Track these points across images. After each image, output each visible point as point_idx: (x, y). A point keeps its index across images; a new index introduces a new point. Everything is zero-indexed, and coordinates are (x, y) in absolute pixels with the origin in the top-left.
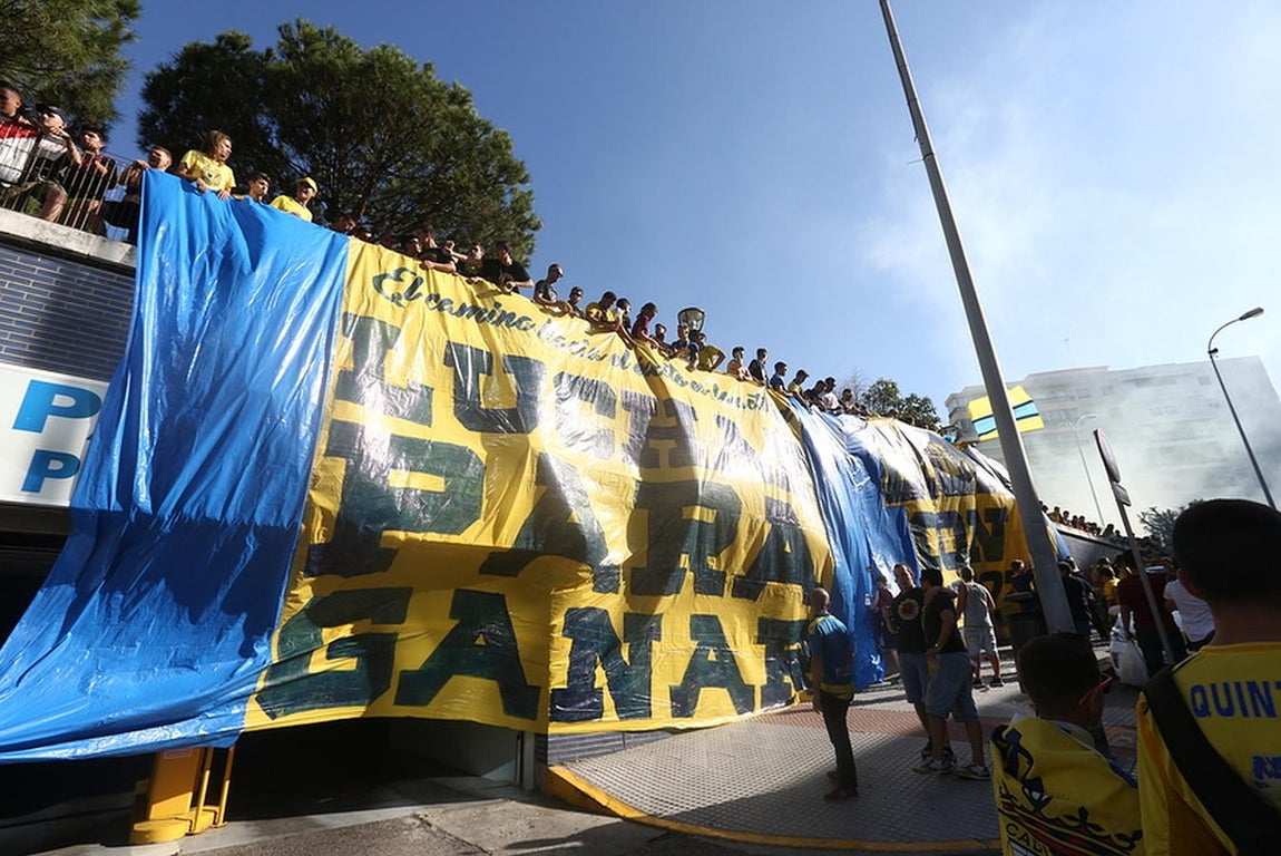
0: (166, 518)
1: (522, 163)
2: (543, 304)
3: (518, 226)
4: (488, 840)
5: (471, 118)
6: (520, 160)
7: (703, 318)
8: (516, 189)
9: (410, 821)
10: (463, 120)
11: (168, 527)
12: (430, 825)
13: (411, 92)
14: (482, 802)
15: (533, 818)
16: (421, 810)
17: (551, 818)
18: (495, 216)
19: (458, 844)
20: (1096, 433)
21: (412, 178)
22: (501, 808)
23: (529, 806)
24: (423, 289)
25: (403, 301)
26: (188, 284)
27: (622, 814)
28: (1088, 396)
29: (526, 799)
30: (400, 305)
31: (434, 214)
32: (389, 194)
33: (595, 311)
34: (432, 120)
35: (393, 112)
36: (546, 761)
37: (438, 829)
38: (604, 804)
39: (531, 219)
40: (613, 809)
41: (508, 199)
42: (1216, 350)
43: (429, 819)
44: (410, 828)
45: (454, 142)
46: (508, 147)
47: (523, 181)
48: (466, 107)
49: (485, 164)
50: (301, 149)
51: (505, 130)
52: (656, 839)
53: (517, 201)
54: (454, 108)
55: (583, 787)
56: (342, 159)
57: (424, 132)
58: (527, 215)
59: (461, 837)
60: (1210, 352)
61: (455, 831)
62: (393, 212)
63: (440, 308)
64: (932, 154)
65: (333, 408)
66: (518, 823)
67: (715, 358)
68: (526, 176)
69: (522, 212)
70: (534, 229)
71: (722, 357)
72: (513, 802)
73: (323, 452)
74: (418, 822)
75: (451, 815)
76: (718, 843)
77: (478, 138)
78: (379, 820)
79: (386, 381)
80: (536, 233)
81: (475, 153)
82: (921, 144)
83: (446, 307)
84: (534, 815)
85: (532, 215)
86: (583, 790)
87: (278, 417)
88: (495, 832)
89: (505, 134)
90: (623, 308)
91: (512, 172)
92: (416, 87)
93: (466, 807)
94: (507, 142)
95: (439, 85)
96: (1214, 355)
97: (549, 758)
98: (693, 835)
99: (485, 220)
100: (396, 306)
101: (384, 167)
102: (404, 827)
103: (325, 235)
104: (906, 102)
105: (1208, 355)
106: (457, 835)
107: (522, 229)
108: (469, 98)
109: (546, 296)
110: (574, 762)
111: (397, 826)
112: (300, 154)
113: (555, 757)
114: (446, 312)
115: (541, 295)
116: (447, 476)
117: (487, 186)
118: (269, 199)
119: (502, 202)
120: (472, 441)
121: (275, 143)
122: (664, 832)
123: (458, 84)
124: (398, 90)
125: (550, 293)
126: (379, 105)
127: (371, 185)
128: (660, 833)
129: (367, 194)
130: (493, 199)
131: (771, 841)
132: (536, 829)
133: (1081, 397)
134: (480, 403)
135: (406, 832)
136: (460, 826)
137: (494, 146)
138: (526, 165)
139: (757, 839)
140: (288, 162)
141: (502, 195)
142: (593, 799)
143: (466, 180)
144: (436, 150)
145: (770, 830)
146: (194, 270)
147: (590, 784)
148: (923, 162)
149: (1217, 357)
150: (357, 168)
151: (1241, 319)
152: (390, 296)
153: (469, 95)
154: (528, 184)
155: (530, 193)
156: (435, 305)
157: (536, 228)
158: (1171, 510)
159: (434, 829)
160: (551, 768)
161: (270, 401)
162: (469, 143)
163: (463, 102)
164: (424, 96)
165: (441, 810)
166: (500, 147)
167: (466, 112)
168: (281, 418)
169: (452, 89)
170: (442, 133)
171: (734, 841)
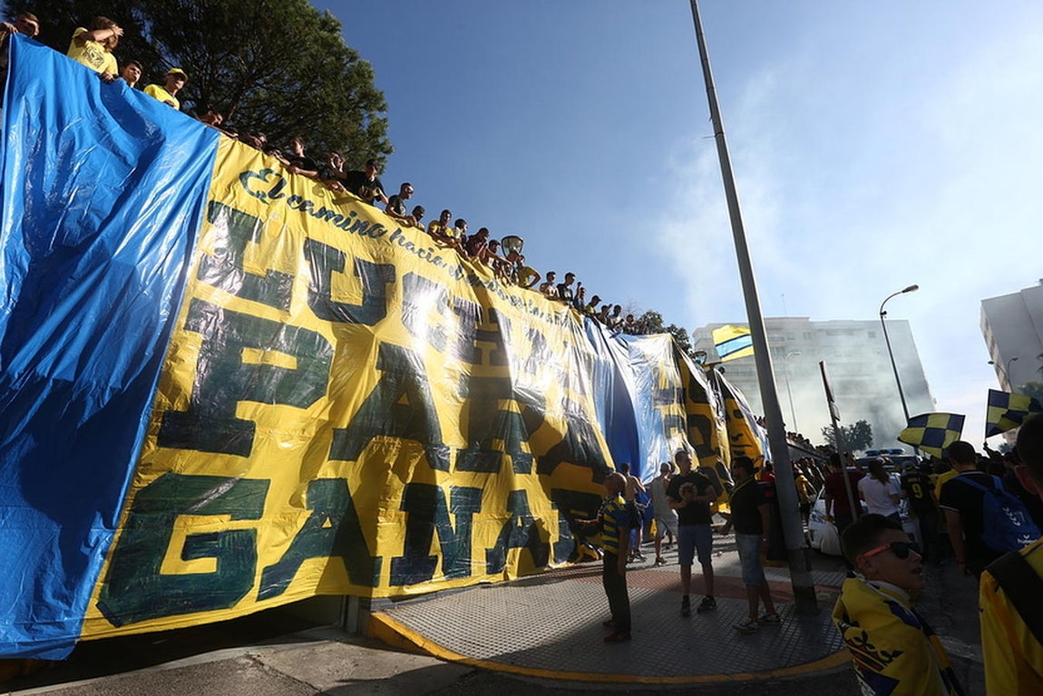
0: (16, 376)
1: (381, 93)
2: (395, 216)
3: (373, 147)
4: (317, 677)
5: (340, 45)
6: (381, 91)
7: (522, 245)
8: (373, 115)
9: (244, 661)
10: (332, 45)
11: (18, 384)
12: (263, 665)
13: (286, 12)
14: (312, 643)
15: (357, 657)
16: (253, 651)
17: (373, 657)
18: (353, 136)
19: (289, 682)
20: (821, 364)
21: (280, 92)
22: (327, 648)
23: (352, 647)
24: (286, 190)
25: (267, 199)
26: (54, 154)
27: (435, 654)
28: (793, 339)
29: (351, 640)
30: (264, 202)
31: (297, 127)
32: (257, 103)
33: (436, 228)
34: (303, 42)
35: (267, 28)
36: (369, 608)
37: (270, 667)
38: (421, 645)
39: (384, 143)
40: (428, 649)
41: (366, 123)
42: (885, 313)
43: (261, 659)
44: (243, 667)
45: (322, 66)
46: (370, 77)
47: (381, 109)
48: (335, 35)
49: (348, 89)
50: (175, 47)
51: (368, 62)
52: (466, 675)
53: (374, 125)
54: (324, 33)
55: (402, 631)
56: (213, 64)
57: (296, 51)
58: (381, 140)
59: (292, 675)
60: (881, 314)
61: (287, 670)
62: (260, 119)
63: (302, 208)
64: (722, 133)
65: (195, 287)
66: (344, 662)
67: (532, 278)
68: (384, 105)
69: (377, 136)
70: (385, 153)
71: (538, 278)
72: (338, 643)
73: (183, 326)
74: (251, 662)
75: (282, 655)
76: (519, 678)
77: (345, 65)
78: (214, 660)
79: (245, 269)
80: (387, 156)
81: (340, 77)
82: (714, 124)
83: (307, 208)
84: (357, 655)
85: (386, 140)
86: (402, 633)
87: (140, 289)
88: (323, 670)
89: (367, 65)
90: (461, 227)
91: (371, 99)
92: (292, 9)
93: (295, 649)
94: (370, 72)
95: (312, 11)
96: (884, 316)
97: (372, 605)
98: (497, 672)
99: (344, 138)
100: (260, 201)
101: (253, 78)
102: (238, 667)
103: (198, 127)
104: (705, 89)
105: (879, 316)
106: (289, 673)
107: (377, 152)
108: (339, 27)
109: (398, 210)
110: (394, 608)
111: (231, 665)
112: (173, 53)
113: (377, 605)
114: (307, 212)
115: (392, 209)
116: (298, 355)
117: (350, 109)
118: (140, 86)
119: (360, 125)
120: (324, 328)
121: (149, 39)
122: (474, 669)
123: (329, 13)
124: (275, 8)
125: (401, 207)
126: (256, 18)
127: (241, 92)
128: (471, 669)
129: (236, 99)
130: (353, 121)
131: (563, 676)
132: (360, 668)
133: (789, 339)
134: (330, 296)
135: (240, 672)
136: (290, 665)
137: (359, 75)
138: (384, 95)
139: (552, 675)
140: (160, 57)
141: (361, 119)
142: (411, 641)
143: (330, 99)
144: (304, 69)
145: (562, 667)
146: (62, 140)
147: (408, 628)
148: (714, 139)
149: (887, 318)
150: (227, 75)
151: (904, 292)
152: (255, 192)
153: (338, 25)
154: (385, 112)
155: (385, 120)
156: (297, 205)
157: (388, 152)
158: (844, 427)
159: (266, 668)
160: (374, 614)
161: (132, 273)
162: (337, 68)
163: (333, 30)
164: (298, 19)
165: (273, 651)
166: (363, 76)
167: (335, 39)
168: (143, 290)
169: (323, 17)
170: (312, 56)
171: (532, 677)
